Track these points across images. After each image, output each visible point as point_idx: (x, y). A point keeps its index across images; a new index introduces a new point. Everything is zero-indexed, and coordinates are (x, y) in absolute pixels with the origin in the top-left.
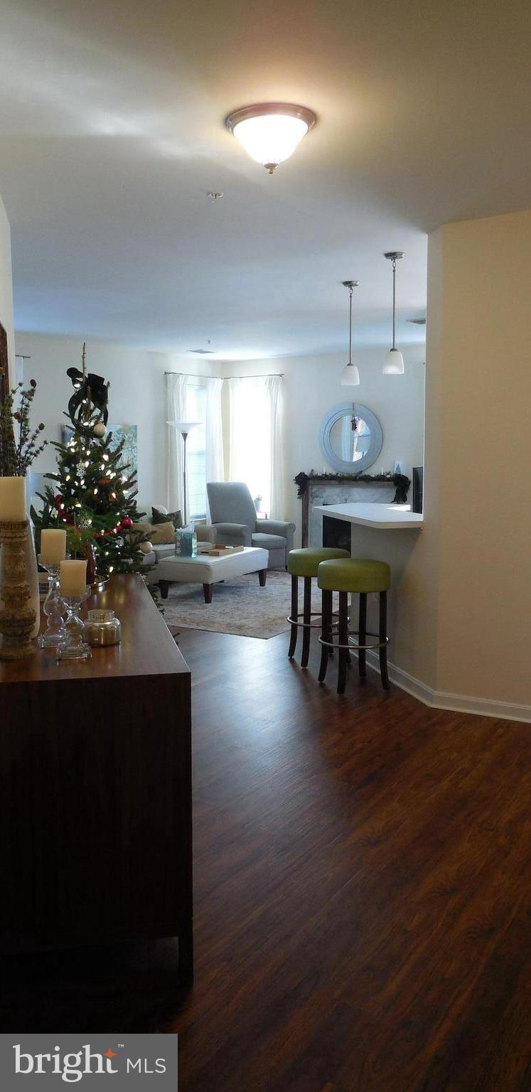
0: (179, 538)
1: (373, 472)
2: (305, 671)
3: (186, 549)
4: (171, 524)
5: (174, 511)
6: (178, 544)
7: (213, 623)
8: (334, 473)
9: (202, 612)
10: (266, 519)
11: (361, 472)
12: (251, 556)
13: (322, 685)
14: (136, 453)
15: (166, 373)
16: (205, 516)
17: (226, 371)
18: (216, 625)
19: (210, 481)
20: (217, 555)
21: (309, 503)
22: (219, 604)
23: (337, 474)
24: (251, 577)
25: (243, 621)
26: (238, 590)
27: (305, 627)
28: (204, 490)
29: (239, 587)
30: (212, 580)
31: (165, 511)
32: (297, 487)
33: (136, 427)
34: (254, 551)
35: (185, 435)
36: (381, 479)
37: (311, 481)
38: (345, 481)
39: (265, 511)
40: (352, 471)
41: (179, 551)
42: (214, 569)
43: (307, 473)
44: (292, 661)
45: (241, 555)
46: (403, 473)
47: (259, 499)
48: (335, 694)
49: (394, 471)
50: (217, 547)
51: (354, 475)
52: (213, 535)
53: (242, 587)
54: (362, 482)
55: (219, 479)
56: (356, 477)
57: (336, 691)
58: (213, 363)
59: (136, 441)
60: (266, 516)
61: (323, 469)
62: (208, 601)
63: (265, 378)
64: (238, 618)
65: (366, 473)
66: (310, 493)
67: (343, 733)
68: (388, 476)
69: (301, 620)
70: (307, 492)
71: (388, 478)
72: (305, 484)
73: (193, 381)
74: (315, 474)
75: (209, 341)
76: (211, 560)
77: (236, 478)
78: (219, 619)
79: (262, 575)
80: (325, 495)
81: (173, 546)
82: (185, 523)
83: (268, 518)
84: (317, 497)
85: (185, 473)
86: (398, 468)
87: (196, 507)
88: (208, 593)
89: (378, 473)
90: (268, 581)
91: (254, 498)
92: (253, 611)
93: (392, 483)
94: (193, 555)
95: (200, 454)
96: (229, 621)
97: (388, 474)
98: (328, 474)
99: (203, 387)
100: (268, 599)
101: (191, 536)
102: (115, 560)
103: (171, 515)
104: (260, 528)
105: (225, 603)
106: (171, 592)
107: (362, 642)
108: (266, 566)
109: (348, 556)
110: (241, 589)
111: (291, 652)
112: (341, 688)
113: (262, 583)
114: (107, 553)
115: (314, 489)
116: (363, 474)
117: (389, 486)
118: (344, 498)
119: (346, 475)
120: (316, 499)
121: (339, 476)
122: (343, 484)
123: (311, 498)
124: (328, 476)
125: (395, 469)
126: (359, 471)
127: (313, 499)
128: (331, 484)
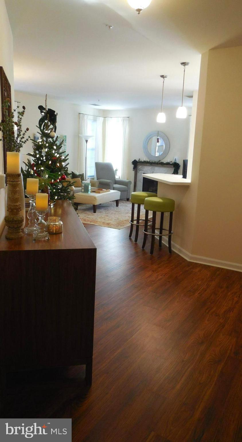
0: (83, 185)
1: (165, 161)
2: (136, 244)
3: (86, 190)
4: (80, 179)
5: (81, 173)
6: (83, 188)
7: (97, 221)
8: (149, 161)
9: (92, 217)
10: (119, 178)
11: (160, 161)
12: (113, 194)
13: (143, 250)
14: (66, 148)
15: (79, 114)
16: (94, 176)
17: (105, 114)
18: (98, 223)
19: (96, 162)
20: (99, 193)
21: (138, 173)
22: (99, 213)
24: (112, 203)
25: (109, 221)
26: (107, 208)
27: (137, 225)
28: (94, 165)
29: (108, 207)
30: (97, 203)
31: (78, 173)
32: (133, 166)
33: (66, 136)
34: (114, 192)
35: (87, 141)
36: (168, 164)
37: (139, 164)
38: (153, 164)
39: (119, 175)
40: (156, 160)
41: (83, 190)
42: (97, 198)
43: (137, 160)
44: (130, 239)
45: (109, 193)
46: (177, 162)
47: (116, 170)
48: (149, 254)
49: (173, 161)
50: (99, 190)
51: (157, 162)
52: (97, 184)
53: (109, 207)
54: (161, 165)
55: (100, 161)
57: (150, 253)
58: (100, 110)
59: (66, 142)
60: (119, 177)
61: (144, 158)
62: (95, 212)
63: (122, 118)
64: (107, 220)
65: (162, 161)
67: (153, 271)
68: (171, 163)
69: (135, 222)
70: (137, 168)
71: (171, 164)
72: (136, 164)
73: (91, 117)
74: (140, 161)
75: (99, 100)
76: (96, 195)
77: (107, 161)
78: (99, 220)
79: (117, 202)
80: (144, 170)
81: (80, 188)
82: (85, 179)
83: (120, 178)
84: (141, 170)
85: (86, 157)
86: (175, 160)
87: (90, 172)
88: (95, 208)
89: (167, 162)
90: (119, 204)
91: (114, 169)
92: (113, 217)
93: (173, 166)
94: (89, 193)
95: (92, 149)
96: (104, 221)
98: (146, 161)
99: (95, 120)
100: (120, 212)
101: (88, 184)
102: (58, 193)
103: (80, 175)
104: (117, 182)
105: (102, 213)
106: (79, 207)
107: (161, 233)
108: (119, 198)
109: (156, 196)
110: (108, 208)
111: (130, 236)
112: (152, 252)
113: (117, 205)
114: (54, 190)
115: (140, 167)
116: (161, 162)
117: (171, 167)
118: (152, 171)
119: (153, 162)
120: (140, 171)
121: (151, 162)
122: (152, 165)
123: (138, 171)
124: (146, 162)
125: (174, 160)
126: (159, 160)
127: (139, 171)
128: (146, 165)
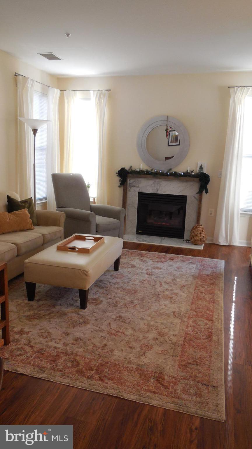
1: (181, 169)
8: (149, 169)
11: (171, 169)
21: (128, 191)
23: (152, 170)
32: (118, 179)
36: (187, 176)
37: (130, 175)
38: (159, 176)
40: (163, 169)
43: (127, 168)
46: (205, 171)
49: (197, 170)
51: (165, 172)
54: (172, 177)
56: (167, 173)
61: (140, 165)
63: (96, 92)
66: (128, 184)
68: (193, 174)
71: (192, 175)
72: (125, 175)
73: (38, 87)
74: (133, 169)
80: (140, 185)
84: (134, 186)
86: (201, 167)
89: (185, 171)
93: (197, 179)
95: (42, 149)
97: (192, 172)
115: (132, 181)
116: (174, 170)
117: (194, 181)
118: (155, 188)
119: (159, 171)
120: (133, 188)
121: (153, 171)
122: (157, 178)
123: (129, 188)
124: (144, 171)
125: (198, 168)
126: (169, 168)
127: (131, 188)
128: (146, 177)
